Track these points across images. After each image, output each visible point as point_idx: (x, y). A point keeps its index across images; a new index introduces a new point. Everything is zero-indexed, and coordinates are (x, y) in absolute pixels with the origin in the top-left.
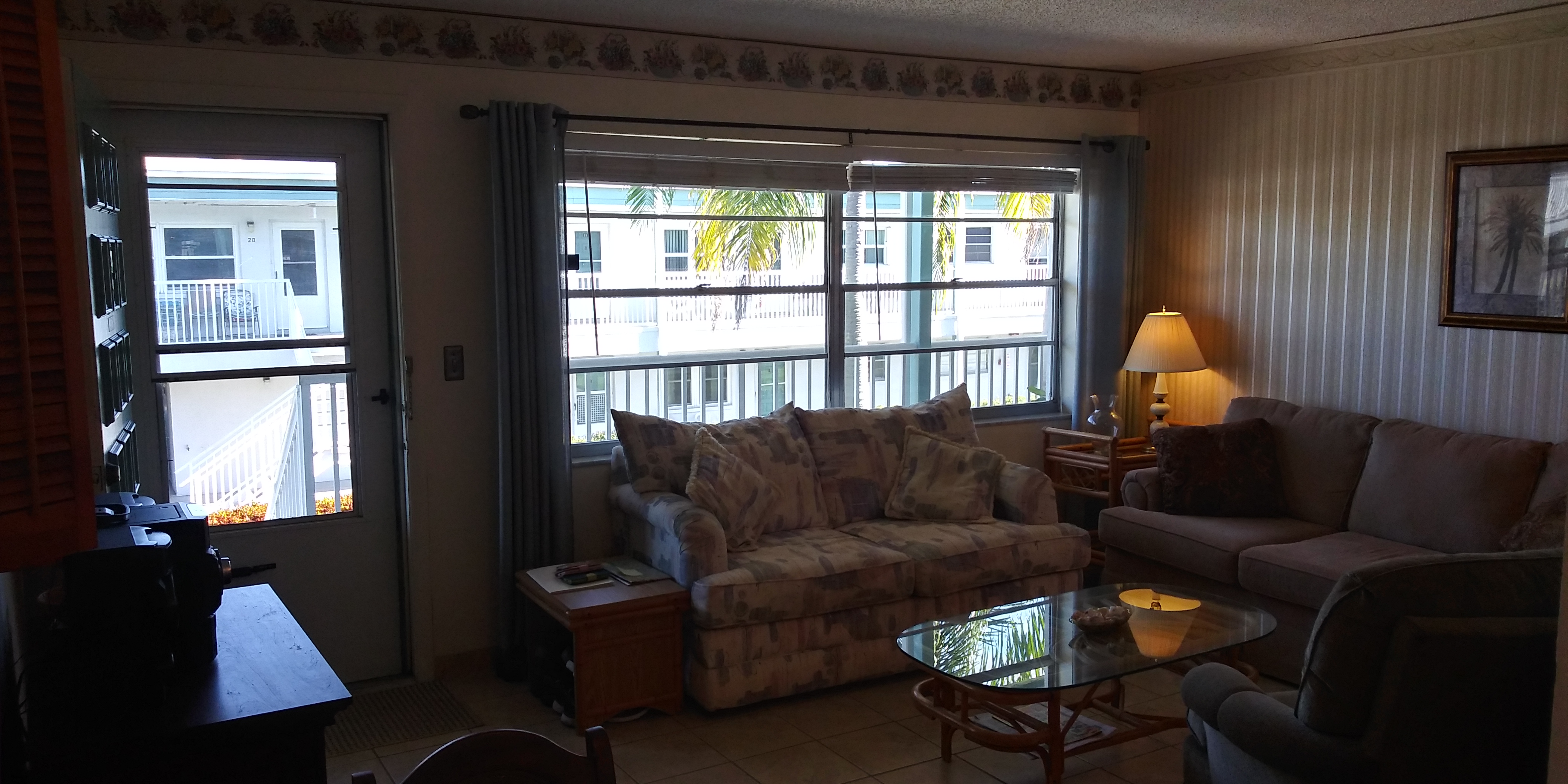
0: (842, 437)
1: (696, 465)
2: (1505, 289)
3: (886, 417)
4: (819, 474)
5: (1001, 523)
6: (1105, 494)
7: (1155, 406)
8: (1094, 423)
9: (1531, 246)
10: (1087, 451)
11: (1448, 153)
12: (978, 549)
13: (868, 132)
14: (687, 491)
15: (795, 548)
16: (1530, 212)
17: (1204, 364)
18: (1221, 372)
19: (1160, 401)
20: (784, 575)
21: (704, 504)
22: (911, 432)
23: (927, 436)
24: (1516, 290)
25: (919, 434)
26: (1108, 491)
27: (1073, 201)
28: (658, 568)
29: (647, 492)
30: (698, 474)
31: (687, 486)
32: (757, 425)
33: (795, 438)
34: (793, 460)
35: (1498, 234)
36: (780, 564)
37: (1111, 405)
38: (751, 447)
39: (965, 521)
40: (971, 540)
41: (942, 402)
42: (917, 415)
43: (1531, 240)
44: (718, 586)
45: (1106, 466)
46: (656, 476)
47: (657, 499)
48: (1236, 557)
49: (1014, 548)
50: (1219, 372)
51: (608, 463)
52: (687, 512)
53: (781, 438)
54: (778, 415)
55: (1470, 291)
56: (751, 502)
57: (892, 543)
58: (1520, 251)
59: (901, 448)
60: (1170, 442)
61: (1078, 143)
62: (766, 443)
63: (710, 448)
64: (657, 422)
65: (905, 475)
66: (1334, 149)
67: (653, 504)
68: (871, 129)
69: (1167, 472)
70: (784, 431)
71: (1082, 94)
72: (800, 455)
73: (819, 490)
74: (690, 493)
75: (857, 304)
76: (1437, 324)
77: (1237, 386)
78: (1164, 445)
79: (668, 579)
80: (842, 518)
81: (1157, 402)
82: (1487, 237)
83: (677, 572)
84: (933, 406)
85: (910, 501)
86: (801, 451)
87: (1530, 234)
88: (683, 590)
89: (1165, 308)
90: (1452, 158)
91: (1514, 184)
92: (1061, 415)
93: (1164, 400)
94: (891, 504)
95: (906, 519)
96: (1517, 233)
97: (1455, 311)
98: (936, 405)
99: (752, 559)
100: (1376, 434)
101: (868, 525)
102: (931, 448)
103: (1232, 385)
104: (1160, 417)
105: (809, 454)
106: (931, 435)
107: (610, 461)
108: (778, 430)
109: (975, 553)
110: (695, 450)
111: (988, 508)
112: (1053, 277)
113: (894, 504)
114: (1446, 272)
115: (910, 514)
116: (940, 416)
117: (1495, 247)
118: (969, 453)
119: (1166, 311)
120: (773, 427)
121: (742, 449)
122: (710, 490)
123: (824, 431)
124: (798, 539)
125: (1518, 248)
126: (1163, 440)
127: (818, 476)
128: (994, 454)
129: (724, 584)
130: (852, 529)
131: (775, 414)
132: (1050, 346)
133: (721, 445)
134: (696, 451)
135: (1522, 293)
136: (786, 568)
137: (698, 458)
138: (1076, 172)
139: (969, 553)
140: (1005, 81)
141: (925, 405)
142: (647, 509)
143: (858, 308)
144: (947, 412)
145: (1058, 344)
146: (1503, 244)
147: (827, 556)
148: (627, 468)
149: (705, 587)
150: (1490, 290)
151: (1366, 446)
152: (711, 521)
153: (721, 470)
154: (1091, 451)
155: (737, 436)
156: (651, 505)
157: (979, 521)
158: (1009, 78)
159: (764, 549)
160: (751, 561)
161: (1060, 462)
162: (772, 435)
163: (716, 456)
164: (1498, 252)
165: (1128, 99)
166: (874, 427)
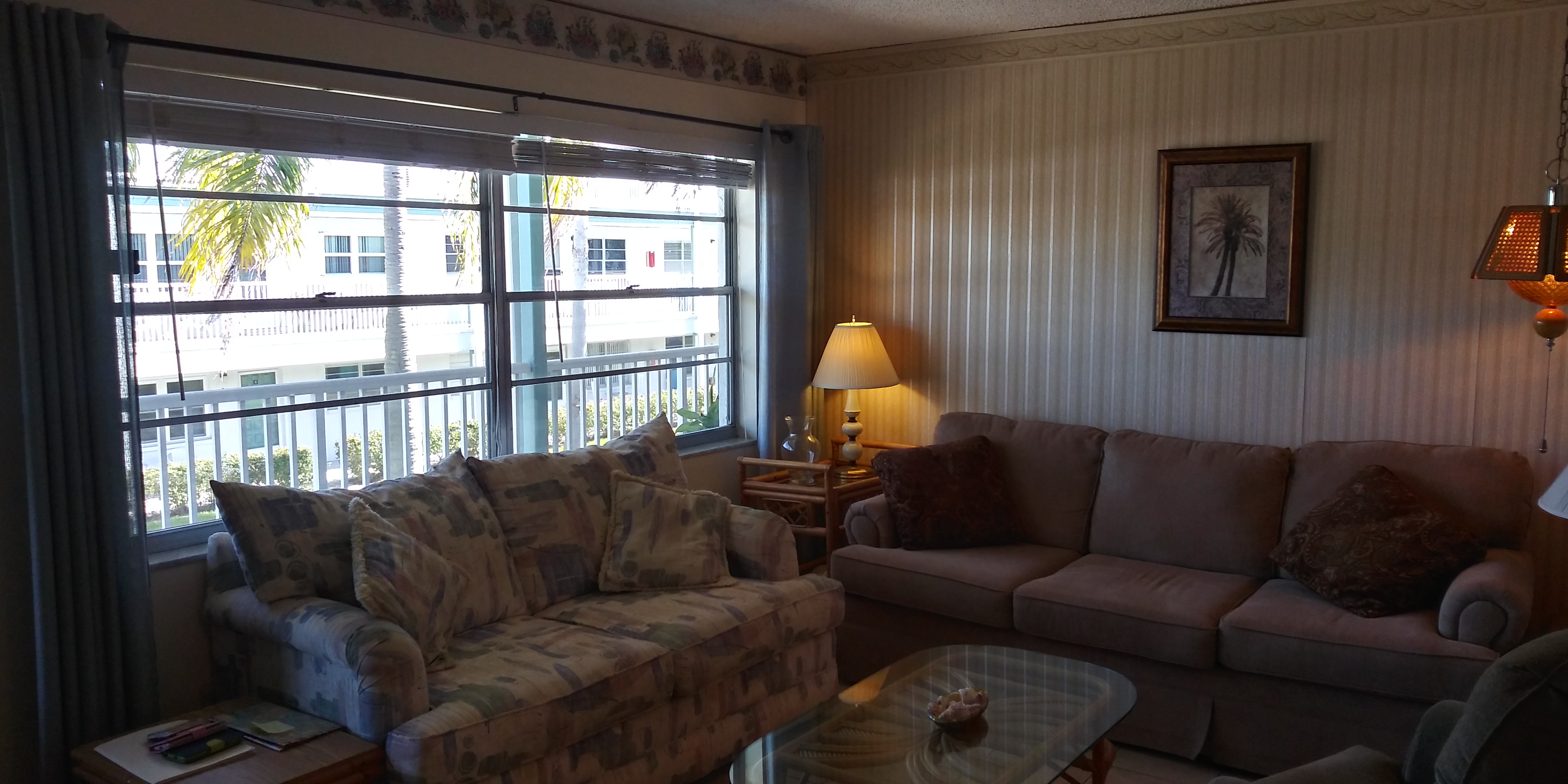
0: (535, 491)
1: (361, 555)
2: (1222, 293)
3: (585, 461)
4: (510, 546)
5: (744, 584)
6: (821, 530)
7: (848, 426)
8: (791, 449)
9: (1249, 249)
10: (781, 481)
11: (1160, 151)
12: (739, 624)
13: (542, 96)
14: (359, 597)
15: (506, 654)
16: (1247, 213)
17: (895, 378)
18: (911, 385)
19: (852, 420)
20: (519, 703)
21: (384, 613)
22: (619, 478)
23: (638, 481)
24: (1234, 292)
25: (628, 480)
26: (824, 527)
27: (746, 197)
28: (312, 712)
29: (281, 599)
30: (369, 568)
31: (357, 590)
32: (423, 486)
33: (475, 499)
34: (477, 530)
35: (1213, 235)
36: (508, 686)
37: (806, 428)
38: (422, 519)
39: (702, 586)
40: (727, 614)
41: (645, 437)
42: (621, 456)
43: (1249, 242)
44: (434, 737)
45: (822, 499)
46: (294, 576)
47: (302, 611)
48: (1010, 597)
49: (774, 615)
50: (908, 386)
51: (202, 560)
52: (363, 629)
53: (457, 501)
54: (445, 469)
55: (1186, 295)
56: (439, 599)
57: (629, 628)
58: (1237, 253)
59: (608, 500)
60: (896, 467)
61: (760, 130)
62: (440, 511)
63: (375, 528)
64: (285, 495)
65: (619, 533)
66: (1032, 145)
67: (299, 618)
68: (547, 93)
69: (899, 502)
70: (461, 490)
71: (754, 76)
72: (486, 522)
73: (513, 567)
74: (364, 599)
75: (402, 318)
76: (1151, 327)
77: (929, 400)
78: (890, 471)
79: (339, 729)
80: (543, 600)
81: (848, 422)
82: (1204, 238)
83: (354, 719)
84: (636, 442)
85: (630, 567)
86: (486, 516)
87: (1247, 235)
88: (374, 746)
89: (855, 318)
90: (1165, 157)
91: (1230, 184)
92: (746, 441)
93: (856, 419)
94: (606, 574)
95: (628, 591)
96: (1233, 234)
97: (1170, 315)
98: (640, 442)
99: (460, 682)
100: (1107, 445)
101: (580, 605)
102: (648, 496)
103: (923, 400)
104: (853, 438)
105: (493, 517)
106: (642, 479)
107: (205, 555)
108: (452, 490)
109: (736, 630)
110: (353, 533)
111: (724, 565)
112: (727, 285)
113: (610, 573)
114: (1160, 275)
115: (631, 584)
116: (647, 456)
117: (1211, 249)
118: (690, 497)
119: (856, 322)
120: (445, 487)
121: (410, 522)
122: (390, 591)
123: (512, 486)
124: (501, 639)
125: (1235, 249)
126: (888, 466)
127: (508, 548)
128: (717, 496)
129: (442, 732)
130: (562, 614)
131: (440, 468)
132: (726, 363)
133: (385, 520)
134: (355, 534)
135: (1240, 295)
136: (519, 690)
137: (362, 544)
138: (750, 165)
139: (729, 631)
140: (680, 51)
141: (627, 442)
142: (288, 628)
143: (403, 322)
144: (653, 450)
145: (735, 360)
146: (1220, 246)
147: (565, 662)
148: (243, 567)
149: (414, 740)
150: (1206, 293)
151: (1098, 461)
152: (401, 637)
153: (397, 559)
154: (786, 480)
155: (399, 505)
156: (295, 622)
157: (719, 584)
158: (684, 48)
159: (465, 663)
160: (461, 686)
161: (761, 497)
162: (446, 500)
163: (385, 538)
164: (1215, 253)
165: (796, 85)
166: (574, 475)
